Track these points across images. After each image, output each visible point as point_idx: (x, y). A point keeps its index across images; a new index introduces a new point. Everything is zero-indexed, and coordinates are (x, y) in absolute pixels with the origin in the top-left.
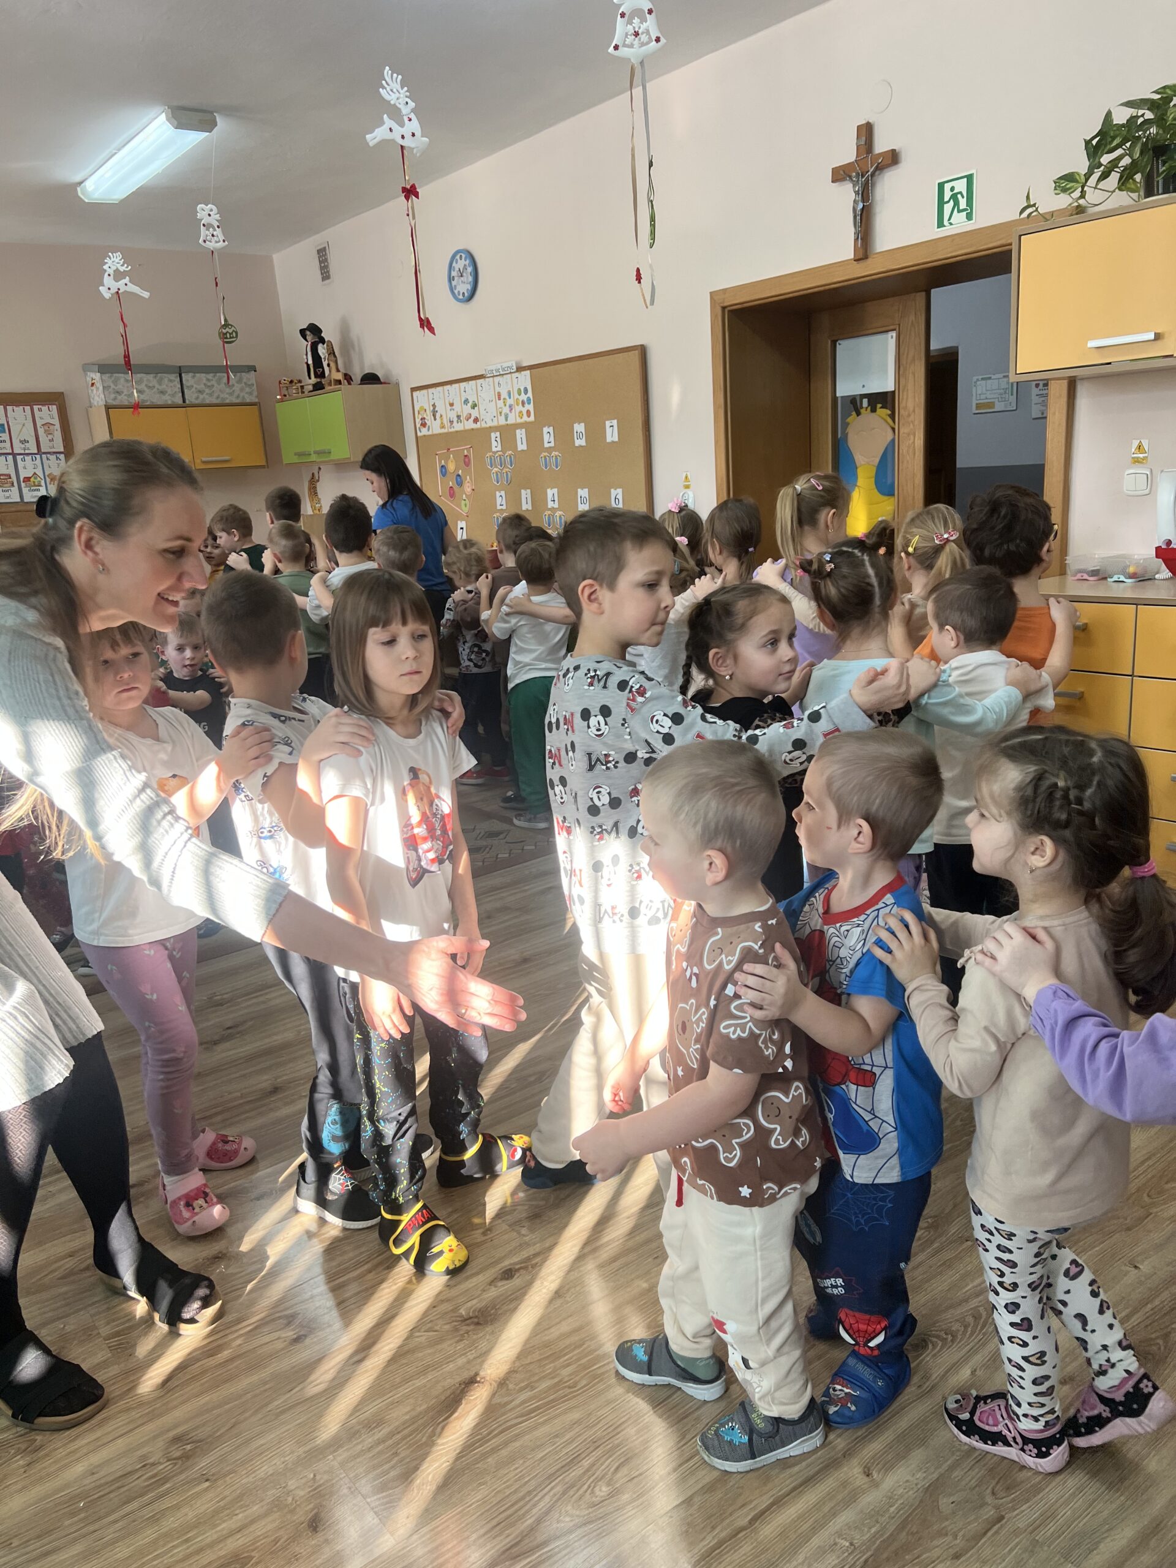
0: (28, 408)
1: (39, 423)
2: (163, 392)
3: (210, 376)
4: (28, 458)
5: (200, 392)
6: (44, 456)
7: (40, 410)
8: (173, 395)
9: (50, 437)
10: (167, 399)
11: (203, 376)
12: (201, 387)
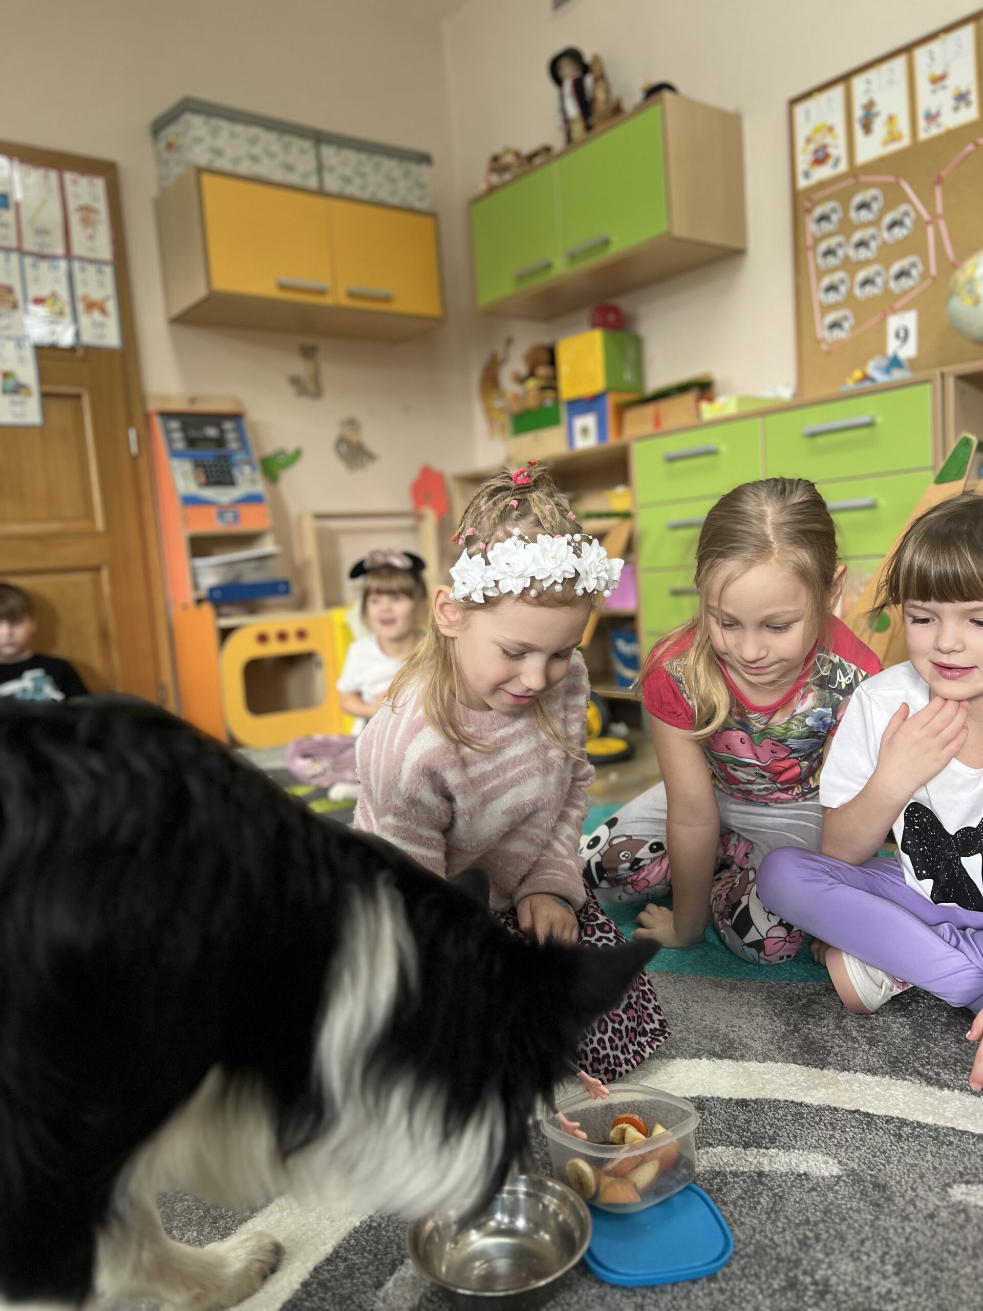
0: (53, 176)
1: (72, 204)
2: (289, 168)
3: (363, 157)
4: (44, 265)
5: (347, 180)
6: (76, 265)
7: (75, 182)
8: (306, 176)
9: (90, 231)
10: (294, 179)
11: (351, 156)
12: (348, 172)
